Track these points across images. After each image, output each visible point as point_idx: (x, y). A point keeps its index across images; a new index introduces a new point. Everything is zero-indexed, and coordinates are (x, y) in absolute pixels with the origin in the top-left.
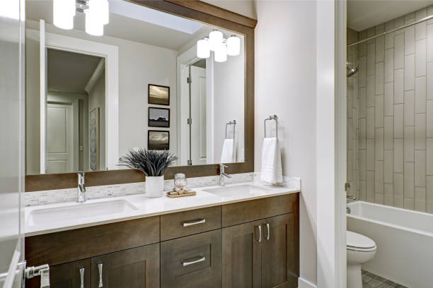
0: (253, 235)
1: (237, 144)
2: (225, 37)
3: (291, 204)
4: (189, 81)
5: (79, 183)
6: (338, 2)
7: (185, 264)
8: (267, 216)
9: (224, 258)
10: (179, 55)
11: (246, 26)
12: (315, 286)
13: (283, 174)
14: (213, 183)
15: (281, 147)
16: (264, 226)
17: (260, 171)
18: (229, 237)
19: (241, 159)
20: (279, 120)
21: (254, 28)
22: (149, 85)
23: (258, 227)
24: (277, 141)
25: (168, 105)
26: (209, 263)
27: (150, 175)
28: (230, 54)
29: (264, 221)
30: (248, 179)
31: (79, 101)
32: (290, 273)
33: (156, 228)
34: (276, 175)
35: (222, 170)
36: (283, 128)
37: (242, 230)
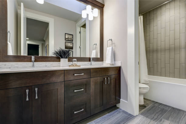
0: (103, 82)
1: (97, 52)
2: (92, 9)
3: (117, 71)
4: (80, 33)
5: (32, 60)
6: (136, 1)
7: (75, 91)
8: (108, 75)
9: (91, 90)
10: (76, 23)
11: (101, 7)
12: (127, 102)
13: (115, 61)
14: (88, 64)
15: (113, 50)
16: (107, 78)
17: (106, 61)
18: (94, 82)
19: (99, 56)
20: (113, 40)
21: (103, 8)
22: (65, 34)
23: (105, 78)
24: (112, 48)
25: (73, 41)
26: (85, 92)
27: (62, 58)
28: (94, 16)
29: (107, 76)
30: (101, 64)
31: (42, 44)
32: (117, 98)
33: (63, 75)
34: (112, 61)
35: (91, 60)
36: (114, 43)
37: (99, 79)
